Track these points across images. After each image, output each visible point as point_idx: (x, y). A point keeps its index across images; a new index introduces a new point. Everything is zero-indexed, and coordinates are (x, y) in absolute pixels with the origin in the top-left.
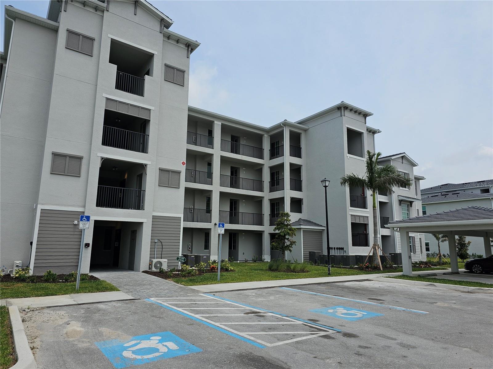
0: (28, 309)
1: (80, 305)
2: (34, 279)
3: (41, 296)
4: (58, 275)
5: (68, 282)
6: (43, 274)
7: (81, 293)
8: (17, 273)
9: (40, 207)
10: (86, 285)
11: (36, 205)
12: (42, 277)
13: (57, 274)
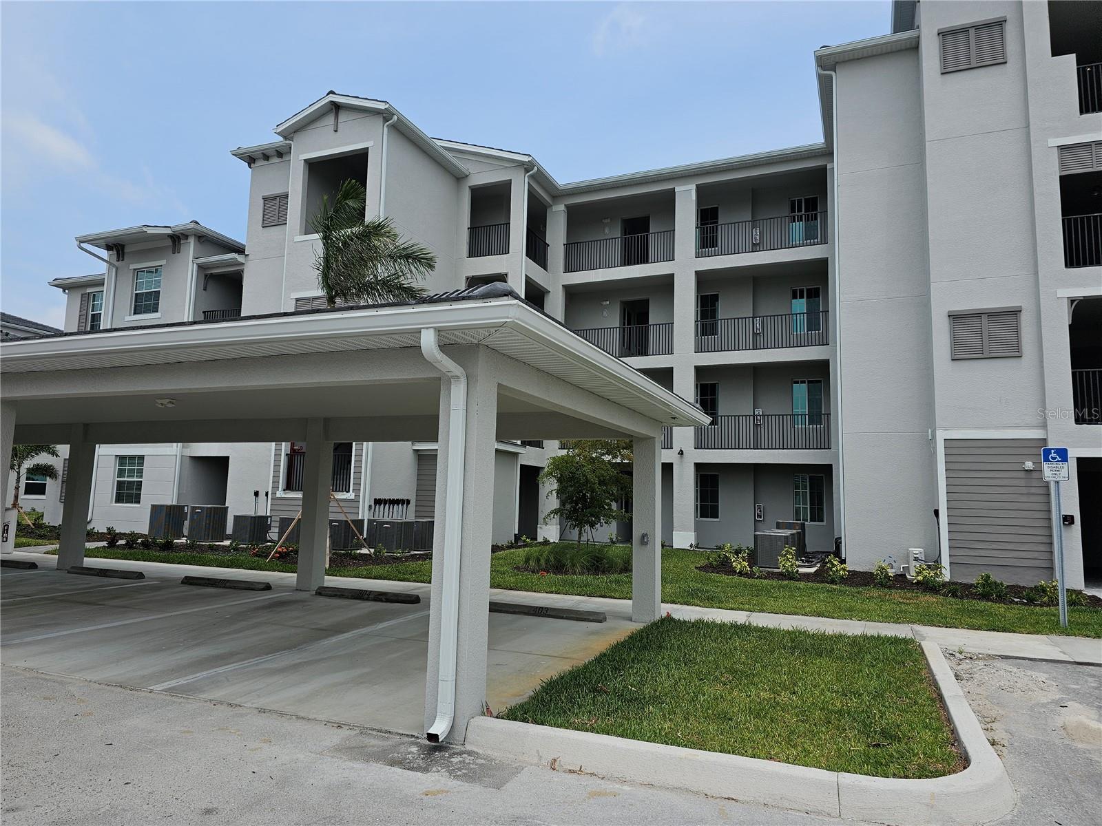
0: (961, 653)
1: (1081, 666)
2: (957, 590)
3: (979, 628)
4: (1008, 586)
5: (1036, 605)
6: (974, 581)
7: (1075, 635)
8: (918, 573)
9: (941, 436)
10: (1085, 618)
11: (932, 432)
12: (971, 586)
13: (1005, 584)
